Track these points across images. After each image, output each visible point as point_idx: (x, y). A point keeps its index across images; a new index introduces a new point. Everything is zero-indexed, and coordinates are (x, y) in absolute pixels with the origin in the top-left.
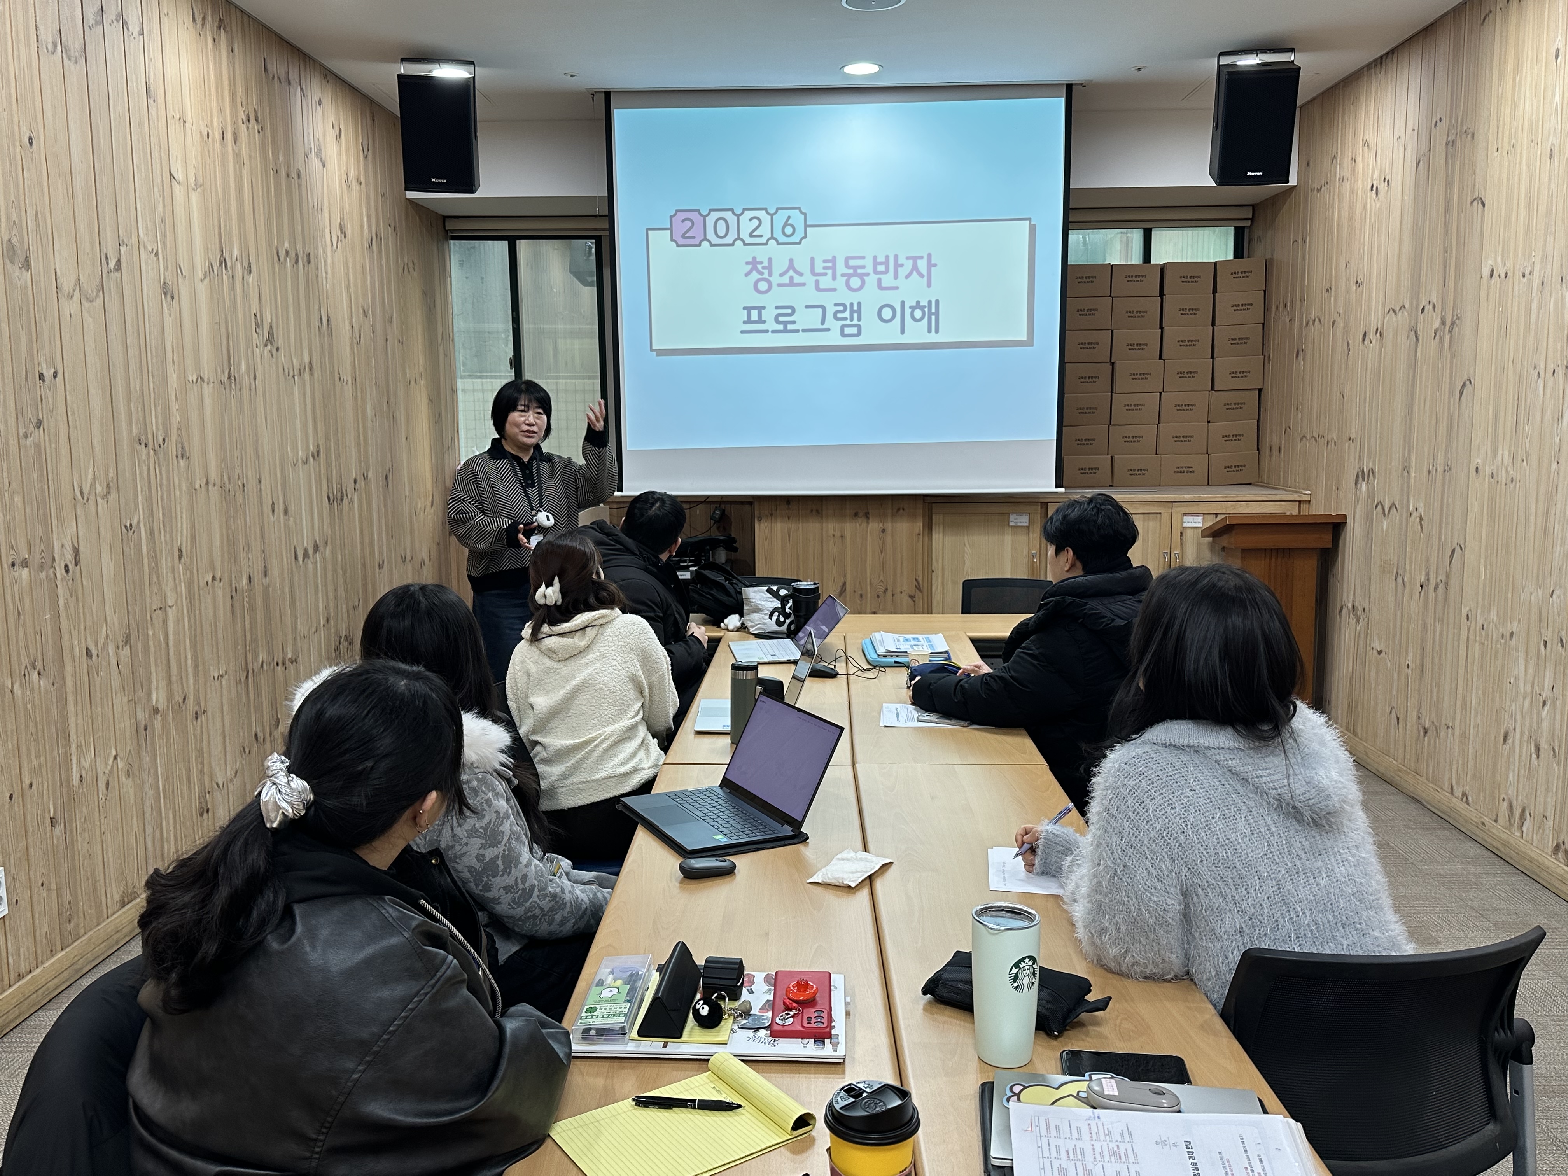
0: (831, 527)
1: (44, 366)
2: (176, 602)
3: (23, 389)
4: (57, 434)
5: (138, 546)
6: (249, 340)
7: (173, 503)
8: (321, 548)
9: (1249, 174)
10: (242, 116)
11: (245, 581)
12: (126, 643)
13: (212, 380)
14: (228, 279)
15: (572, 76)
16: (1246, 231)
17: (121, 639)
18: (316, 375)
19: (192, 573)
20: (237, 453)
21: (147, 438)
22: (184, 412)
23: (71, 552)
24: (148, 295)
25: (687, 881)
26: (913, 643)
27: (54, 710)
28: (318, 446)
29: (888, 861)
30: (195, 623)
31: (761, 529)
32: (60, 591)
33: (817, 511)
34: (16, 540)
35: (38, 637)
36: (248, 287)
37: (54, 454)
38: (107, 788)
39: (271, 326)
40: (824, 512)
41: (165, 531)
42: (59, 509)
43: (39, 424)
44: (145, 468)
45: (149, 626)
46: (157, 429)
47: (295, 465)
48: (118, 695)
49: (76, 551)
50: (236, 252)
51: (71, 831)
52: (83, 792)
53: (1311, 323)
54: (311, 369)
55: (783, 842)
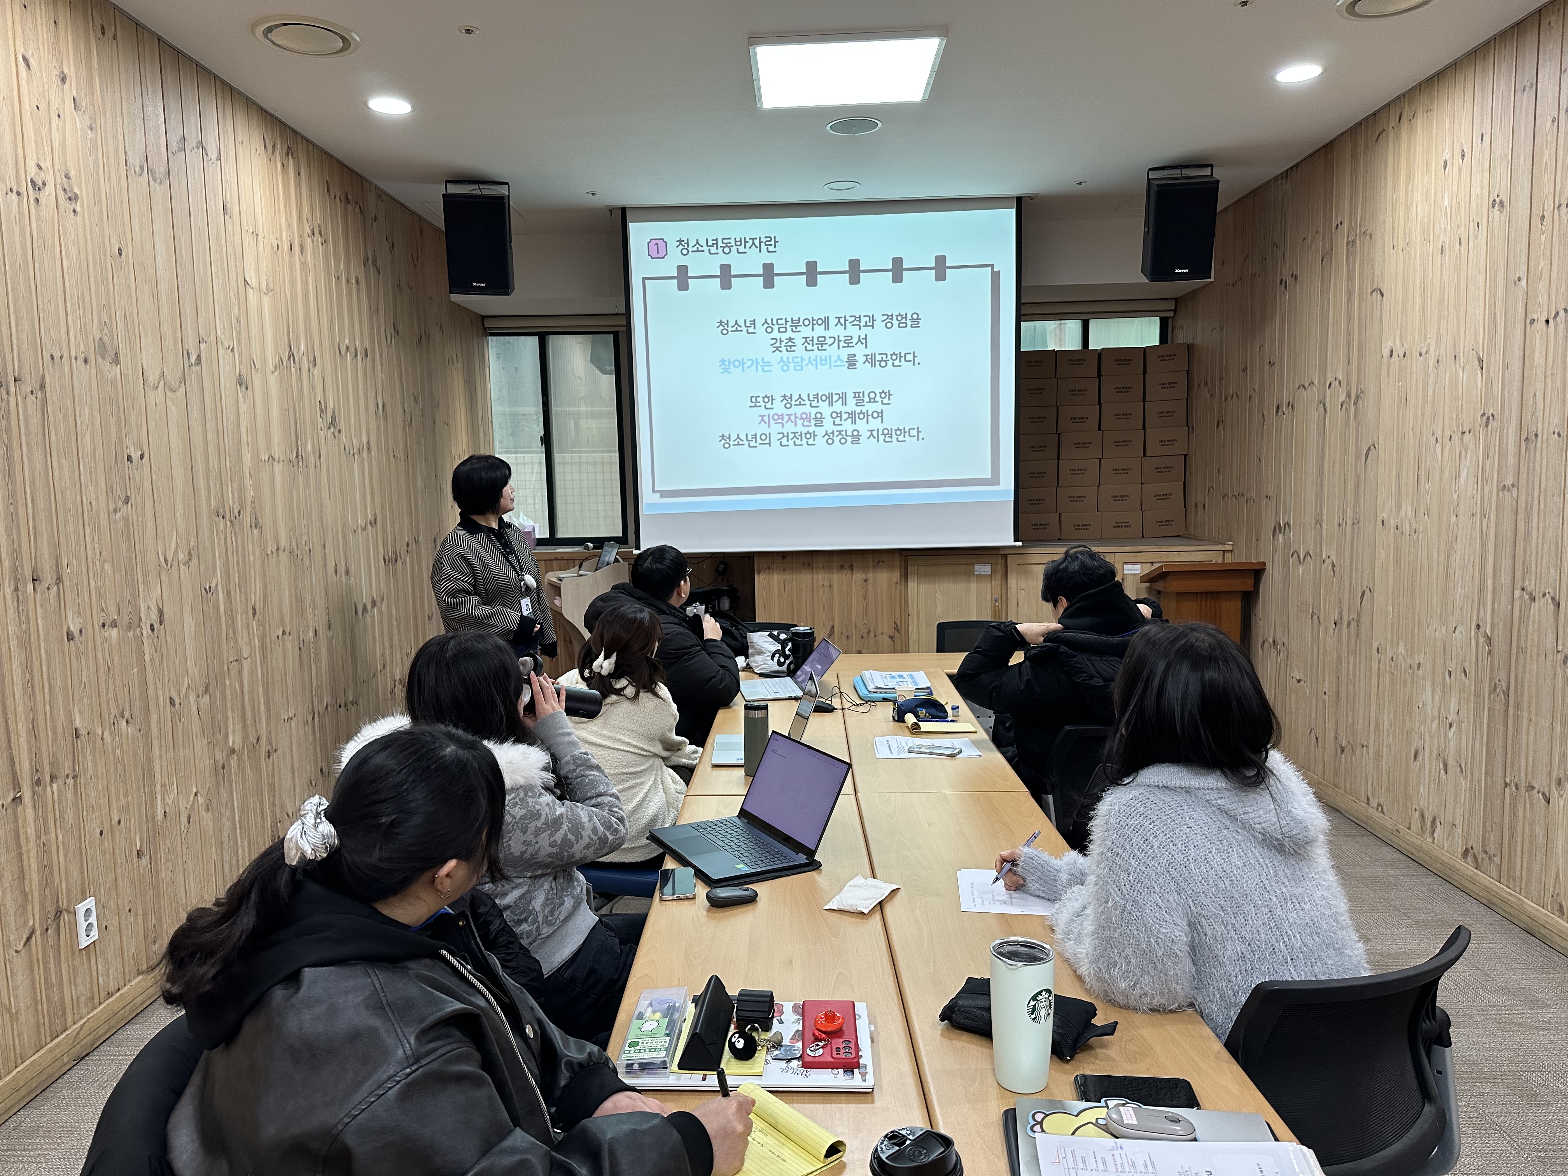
0: (821, 577)
1: (132, 449)
2: (251, 654)
3: (113, 469)
4: (143, 508)
5: (217, 607)
6: (314, 424)
7: (247, 567)
8: (378, 604)
9: (1177, 271)
10: (308, 230)
11: (311, 634)
12: (206, 693)
13: (282, 459)
14: (296, 370)
15: (593, 194)
16: (1170, 321)
17: (201, 689)
18: (373, 453)
19: (264, 629)
20: (304, 522)
21: (224, 511)
22: (257, 487)
23: (156, 612)
24: (225, 385)
25: (714, 909)
26: (899, 679)
27: (140, 752)
28: (375, 515)
29: (895, 887)
30: (268, 673)
31: (761, 581)
32: (146, 648)
33: (809, 564)
34: (106, 603)
35: (126, 689)
36: (314, 378)
37: (141, 528)
38: (189, 822)
39: (334, 412)
40: (815, 565)
41: (240, 591)
42: (145, 575)
43: (127, 500)
44: (223, 537)
45: (227, 677)
46: (233, 502)
47: (355, 531)
48: (199, 739)
49: (161, 612)
50: (303, 348)
51: (156, 862)
52: (167, 826)
53: (1229, 397)
54: (369, 449)
55: (798, 870)
